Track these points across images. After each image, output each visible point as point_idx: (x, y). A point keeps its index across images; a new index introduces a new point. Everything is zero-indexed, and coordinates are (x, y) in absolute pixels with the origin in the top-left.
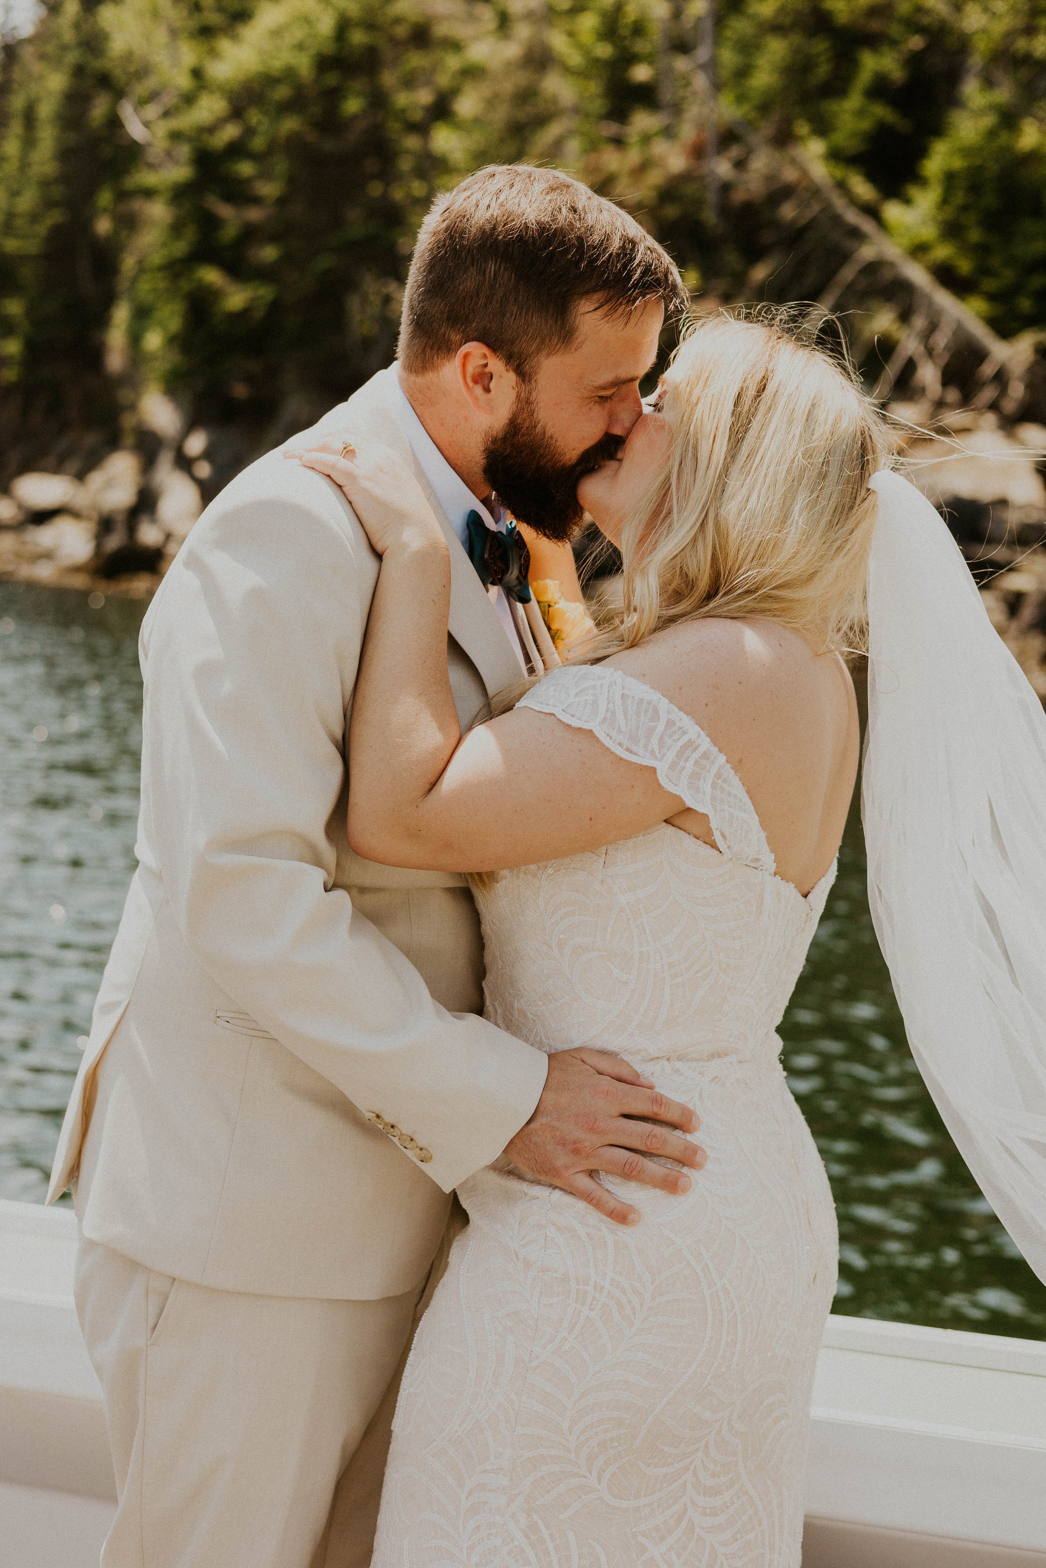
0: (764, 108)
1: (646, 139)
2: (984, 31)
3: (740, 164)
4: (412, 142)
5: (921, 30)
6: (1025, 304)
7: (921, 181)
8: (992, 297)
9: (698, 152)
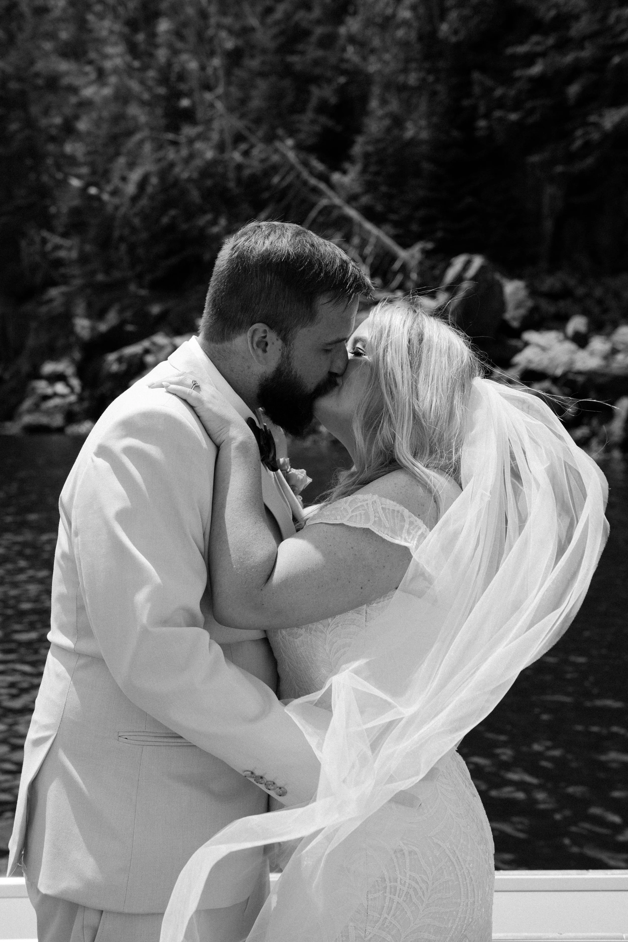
0: (258, 121)
1: (191, 141)
2: (380, 72)
3: (246, 154)
4: (51, 147)
5: (344, 72)
6: (415, 227)
7: (351, 160)
8: (396, 224)
9: (221, 147)
